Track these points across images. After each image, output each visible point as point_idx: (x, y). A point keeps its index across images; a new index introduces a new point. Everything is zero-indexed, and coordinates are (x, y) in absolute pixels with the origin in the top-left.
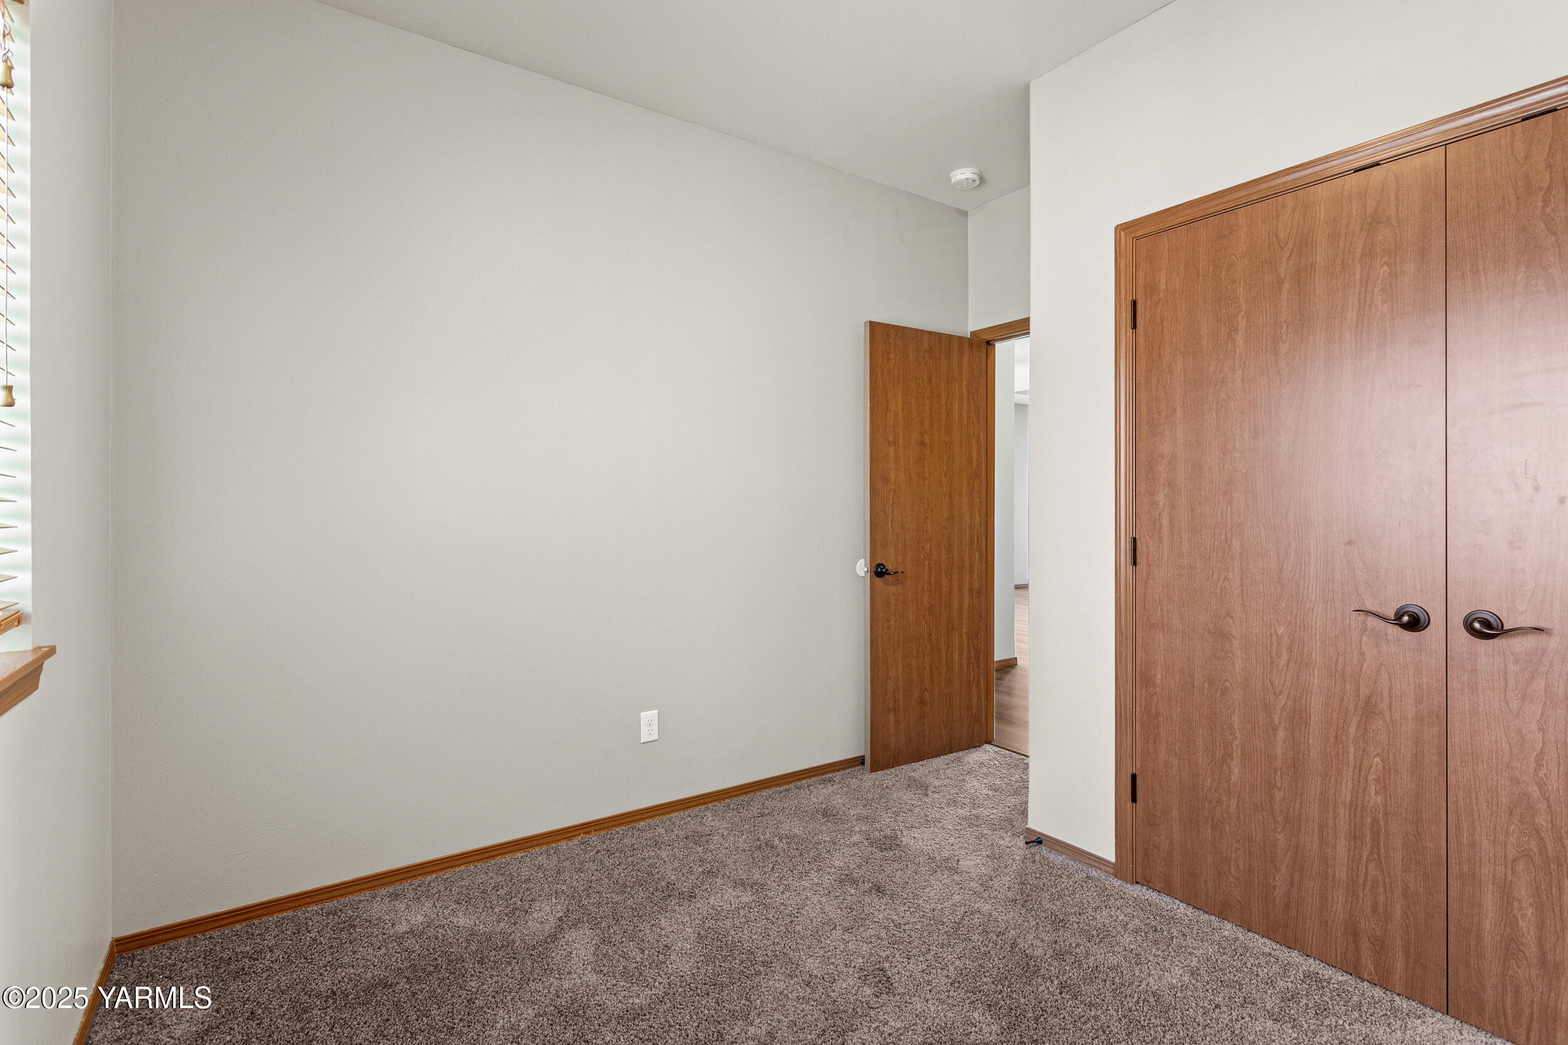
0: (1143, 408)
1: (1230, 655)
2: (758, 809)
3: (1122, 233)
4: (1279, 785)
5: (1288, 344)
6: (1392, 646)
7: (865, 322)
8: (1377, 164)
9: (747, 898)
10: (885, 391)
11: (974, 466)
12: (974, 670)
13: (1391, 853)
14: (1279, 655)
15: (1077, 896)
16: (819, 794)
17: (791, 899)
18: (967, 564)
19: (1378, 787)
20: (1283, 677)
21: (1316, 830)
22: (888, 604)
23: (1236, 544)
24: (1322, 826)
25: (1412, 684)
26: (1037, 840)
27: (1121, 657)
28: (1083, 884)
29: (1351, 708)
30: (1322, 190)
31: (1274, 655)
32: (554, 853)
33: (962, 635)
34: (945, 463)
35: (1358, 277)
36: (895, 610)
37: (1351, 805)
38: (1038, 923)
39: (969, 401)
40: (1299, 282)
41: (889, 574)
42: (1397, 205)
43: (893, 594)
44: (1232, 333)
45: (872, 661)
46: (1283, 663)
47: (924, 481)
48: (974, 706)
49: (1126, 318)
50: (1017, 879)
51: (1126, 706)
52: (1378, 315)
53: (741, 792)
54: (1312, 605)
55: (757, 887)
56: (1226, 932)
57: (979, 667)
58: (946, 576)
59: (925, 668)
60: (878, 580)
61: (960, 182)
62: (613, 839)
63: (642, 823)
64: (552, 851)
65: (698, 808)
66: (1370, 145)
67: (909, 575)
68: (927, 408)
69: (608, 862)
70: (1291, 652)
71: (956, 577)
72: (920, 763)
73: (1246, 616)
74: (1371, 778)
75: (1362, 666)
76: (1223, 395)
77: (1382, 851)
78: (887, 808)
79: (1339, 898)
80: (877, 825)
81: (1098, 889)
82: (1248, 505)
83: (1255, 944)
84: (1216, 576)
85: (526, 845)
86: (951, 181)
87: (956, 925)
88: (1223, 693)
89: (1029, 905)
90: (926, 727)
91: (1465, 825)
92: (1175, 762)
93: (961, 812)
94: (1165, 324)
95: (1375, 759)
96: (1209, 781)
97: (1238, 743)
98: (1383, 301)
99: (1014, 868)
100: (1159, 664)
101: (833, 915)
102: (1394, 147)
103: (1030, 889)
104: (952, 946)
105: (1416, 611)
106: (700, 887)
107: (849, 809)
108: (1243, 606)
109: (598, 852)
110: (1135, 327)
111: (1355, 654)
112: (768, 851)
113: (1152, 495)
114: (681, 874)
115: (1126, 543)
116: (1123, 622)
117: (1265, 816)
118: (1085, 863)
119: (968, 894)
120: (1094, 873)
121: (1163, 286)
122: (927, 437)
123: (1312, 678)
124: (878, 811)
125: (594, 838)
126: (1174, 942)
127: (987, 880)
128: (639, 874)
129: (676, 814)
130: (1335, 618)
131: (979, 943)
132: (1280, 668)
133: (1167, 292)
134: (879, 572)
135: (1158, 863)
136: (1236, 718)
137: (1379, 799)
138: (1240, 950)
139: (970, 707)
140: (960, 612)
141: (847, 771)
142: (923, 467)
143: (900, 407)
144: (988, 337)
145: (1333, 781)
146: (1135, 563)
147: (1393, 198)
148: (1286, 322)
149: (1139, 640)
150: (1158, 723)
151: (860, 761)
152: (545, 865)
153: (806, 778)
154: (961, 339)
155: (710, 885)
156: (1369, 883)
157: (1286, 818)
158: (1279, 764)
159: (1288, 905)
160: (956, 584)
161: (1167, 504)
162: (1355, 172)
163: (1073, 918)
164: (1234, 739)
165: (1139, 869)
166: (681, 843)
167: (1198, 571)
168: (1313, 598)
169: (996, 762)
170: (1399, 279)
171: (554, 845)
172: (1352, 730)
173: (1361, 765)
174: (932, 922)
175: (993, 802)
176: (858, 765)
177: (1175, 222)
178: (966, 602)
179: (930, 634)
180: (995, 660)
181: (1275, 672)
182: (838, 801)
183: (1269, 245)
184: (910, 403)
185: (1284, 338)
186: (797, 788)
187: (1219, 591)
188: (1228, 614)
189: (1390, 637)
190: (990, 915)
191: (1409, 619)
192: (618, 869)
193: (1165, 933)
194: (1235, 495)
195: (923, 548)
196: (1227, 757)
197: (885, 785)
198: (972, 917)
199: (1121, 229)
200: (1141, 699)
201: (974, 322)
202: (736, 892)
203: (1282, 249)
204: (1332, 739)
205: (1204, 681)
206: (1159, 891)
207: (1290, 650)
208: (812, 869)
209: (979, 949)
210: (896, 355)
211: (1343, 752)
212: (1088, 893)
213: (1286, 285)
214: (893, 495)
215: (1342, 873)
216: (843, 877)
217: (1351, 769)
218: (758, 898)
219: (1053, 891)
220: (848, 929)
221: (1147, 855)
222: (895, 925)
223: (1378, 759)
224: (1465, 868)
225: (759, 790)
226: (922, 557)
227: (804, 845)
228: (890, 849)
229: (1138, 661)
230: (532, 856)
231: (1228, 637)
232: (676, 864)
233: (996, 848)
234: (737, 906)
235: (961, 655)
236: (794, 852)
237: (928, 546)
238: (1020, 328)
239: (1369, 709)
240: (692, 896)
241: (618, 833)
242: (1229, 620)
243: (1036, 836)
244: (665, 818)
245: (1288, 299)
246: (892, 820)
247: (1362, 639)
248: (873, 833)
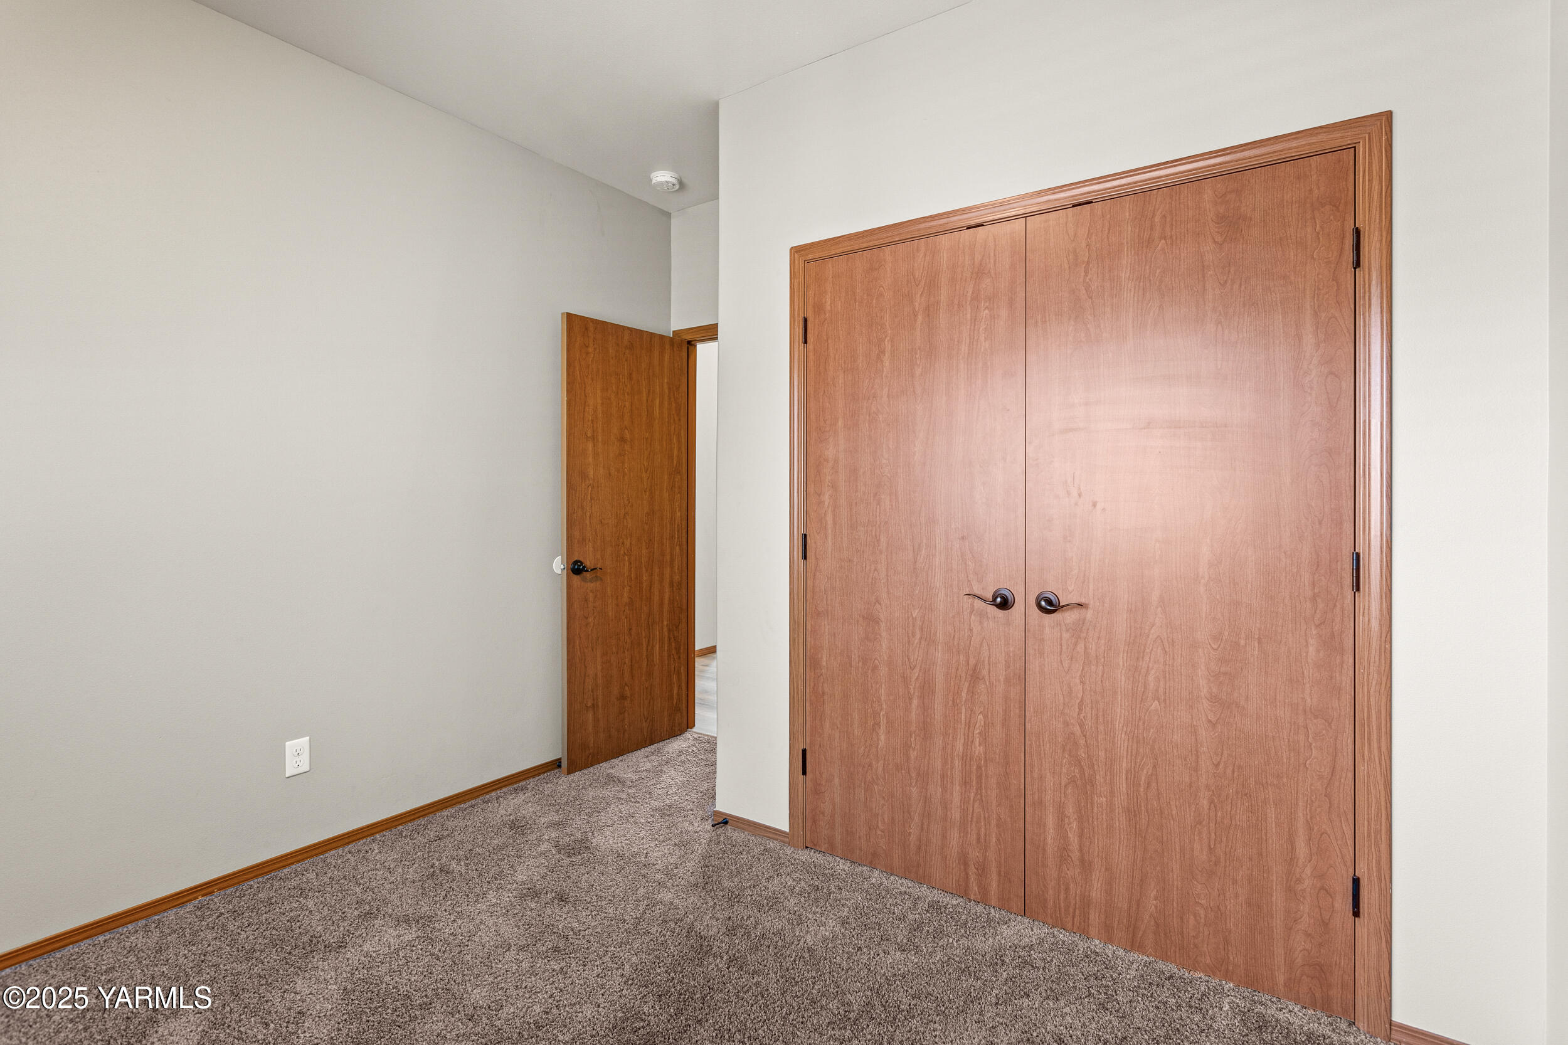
0: (813, 416)
1: (878, 636)
2: (436, 832)
3: (796, 255)
4: (913, 746)
5: (921, 367)
6: (991, 623)
7: (563, 314)
8: (981, 225)
9: (410, 935)
10: (583, 385)
11: (675, 462)
12: (674, 660)
13: (989, 793)
14: (914, 635)
15: (754, 869)
16: (510, 805)
17: (462, 927)
18: (668, 558)
19: (981, 739)
20: (917, 653)
21: (939, 781)
22: (586, 600)
23: (883, 539)
24: (944, 777)
25: (1003, 653)
26: (723, 821)
27: (794, 645)
28: (760, 857)
29: (963, 675)
30: (944, 240)
31: (910, 635)
32: (156, 927)
33: (662, 627)
34: (645, 458)
35: (969, 316)
36: (594, 607)
37: (963, 757)
38: (715, 903)
39: (670, 399)
40: (928, 315)
41: (587, 571)
42: (995, 261)
43: (592, 591)
44: (881, 354)
45: (568, 660)
46: (916, 641)
47: (624, 477)
48: (675, 696)
49: (799, 333)
50: (700, 863)
51: (798, 688)
52: (982, 350)
53: (417, 815)
54: (937, 591)
55: (424, 921)
56: (874, 879)
57: (679, 658)
58: (647, 571)
59: (625, 663)
60: (576, 579)
61: (661, 184)
62: (244, 896)
63: (286, 870)
64: (153, 925)
65: (362, 842)
66: (984, 206)
67: (609, 571)
68: (627, 404)
69: (232, 926)
70: (922, 631)
71: (656, 570)
72: (620, 758)
73: (890, 602)
74: (977, 732)
75: (971, 641)
76: (874, 409)
77: (984, 791)
78: (580, 810)
79: (954, 835)
80: (568, 830)
81: (773, 859)
82: (892, 506)
83: (895, 885)
84: (868, 568)
85: (114, 925)
86: (651, 181)
87: (637, 920)
88: (873, 670)
89: (709, 887)
90: (626, 721)
91: (1036, 763)
92: (837, 735)
93: (655, 804)
94: (830, 341)
95: (979, 717)
96: (863, 748)
97: (884, 713)
98: (986, 339)
99: (700, 852)
100: (825, 648)
101: (509, 935)
102: (992, 213)
103: (712, 870)
104: (630, 943)
105: (1007, 594)
106: (353, 934)
107: (540, 817)
108: (888, 593)
109: (221, 914)
110: (806, 342)
111: (966, 630)
112: (442, 877)
113: (819, 495)
114: (330, 923)
115: (798, 539)
116: (796, 612)
117: (904, 774)
118: (764, 836)
119: (652, 886)
120: (771, 844)
121: (828, 308)
122: (627, 433)
123: (937, 652)
124: (571, 814)
125: (216, 899)
126: (831, 897)
127: (672, 869)
128: (274, 932)
129: (333, 852)
130: (953, 601)
131: (658, 934)
132: (915, 645)
133: (832, 313)
134: (576, 568)
135: (823, 827)
136: (882, 691)
137: (982, 749)
138: (883, 893)
139: (671, 697)
140: (661, 605)
141: (542, 776)
142: (623, 463)
143: (599, 401)
144: (689, 337)
145: (951, 738)
146: (805, 558)
147: (992, 254)
148: (919, 349)
149: (809, 627)
150: (823, 702)
151: (556, 764)
152: (139, 945)
153: (495, 790)
154: (662, 337)
155: (367, 929)
156: (975, 819)
157: (919, 774)
158: (913, 728)
159: (919, 848)
160: (656, 578)
161: (831, 503)
162: (967, 229)
163: (748, 892)
164: (881, 710)
165: (808, 834)
166: (334, 886)
167: (855, 563)
168: (938, 586)
169: (695, 749)
170: (996, 322)
171: (157, 917)
172: (964, 694)
173: (970, 722)
174: (613, 922)
175: (687, 789)
176: (555, 768)
177: (838, 251)
178: (667, 596)
179: (630, 629)
180: (696, 649)
181: (911, 649)
182: (528, 810)
183: (908, 281)
184: (610, 399)
185: (918, 362)
186: (484, 802)
187: (870, 580)
188: (878, 601)
189: (990, 616)
190: (672, 903)
191: (1001, 601)
192: (246, 932)
193: (825, 890)
194: (883, 497)
195: (623, 543)
196: (876, 726)
197: (581, 787)
198: (653, 909)
199: (796, 251)
200: (810, 681)
201: (679, 321)
202: (398, 931)
203: (917, 286)
204: (951, 702)
205: (859, 661)
206: (824, 852)
207: (922, 629)
208: (491, 889)
209: (657, 940)
210: (595, 349)
211: (958, 713)
212: (763, 865)
213: (920, 318)
214: (591, 491)
215: (956, 814)
216: (524, 892)
217: (963, 726)
218: (424, 933)
219: (733, 868)
220: (523, 948)
221: (814, 821)
222: (575, 933)
223: (981, 716)
224: (1036, 797)
225: (438, 810)
226: (622, 552)
227: (485, 864)
228: (579, 853)
229: (808, 646)
230: (122, 937)
231: (877, 621)
232: (326, 912)
233: (684, 835)
234: (397, 946)
235: (661, 648)
236: (471, 874)
237: (627, 542)
238: (710, 333)
239: (975, 676)
240: (341, 946)
241: (251, 887)
242: (877, 606)
243: (722, 817)
244: (317, 859)
245: (921, 329)
246: (585, 822)
247: (971, 617)
248: (562, 839)
